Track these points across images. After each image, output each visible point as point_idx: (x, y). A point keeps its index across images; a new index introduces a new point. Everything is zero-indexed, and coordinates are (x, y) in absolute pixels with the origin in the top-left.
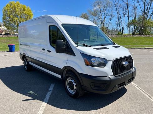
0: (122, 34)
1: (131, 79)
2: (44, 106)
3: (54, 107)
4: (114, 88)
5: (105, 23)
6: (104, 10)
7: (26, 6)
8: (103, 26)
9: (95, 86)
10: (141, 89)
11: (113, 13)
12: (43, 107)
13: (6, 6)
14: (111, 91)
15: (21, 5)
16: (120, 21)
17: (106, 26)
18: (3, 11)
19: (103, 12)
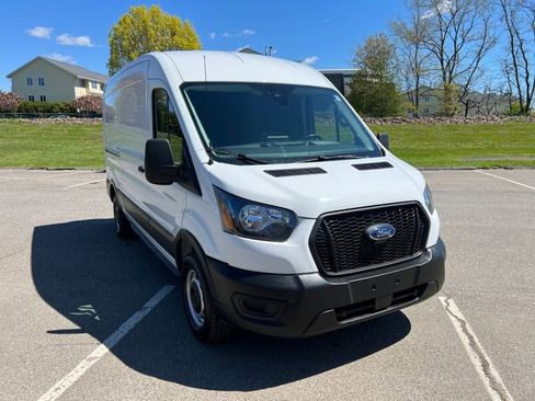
0: (525, 111)
1: (412, 290)
2: (94, 358)
3: (123, 365)
4: (316, 317)
5: (457, 70)
6: (457, 20)
7: (178, 20)
8: (451, 79)
9: (247, 307)
10: (472, 333)
11: (491, 32)
12: (90, 360)
13: (120, 23)
14: (306, 330)
15: (166, 16)
16: (520, 61)
17: (461, 81)
18: (110, 39)
19: (451, 29)
